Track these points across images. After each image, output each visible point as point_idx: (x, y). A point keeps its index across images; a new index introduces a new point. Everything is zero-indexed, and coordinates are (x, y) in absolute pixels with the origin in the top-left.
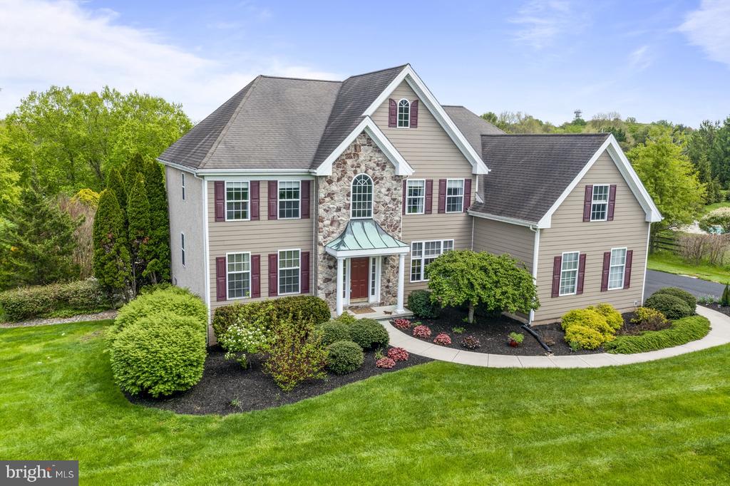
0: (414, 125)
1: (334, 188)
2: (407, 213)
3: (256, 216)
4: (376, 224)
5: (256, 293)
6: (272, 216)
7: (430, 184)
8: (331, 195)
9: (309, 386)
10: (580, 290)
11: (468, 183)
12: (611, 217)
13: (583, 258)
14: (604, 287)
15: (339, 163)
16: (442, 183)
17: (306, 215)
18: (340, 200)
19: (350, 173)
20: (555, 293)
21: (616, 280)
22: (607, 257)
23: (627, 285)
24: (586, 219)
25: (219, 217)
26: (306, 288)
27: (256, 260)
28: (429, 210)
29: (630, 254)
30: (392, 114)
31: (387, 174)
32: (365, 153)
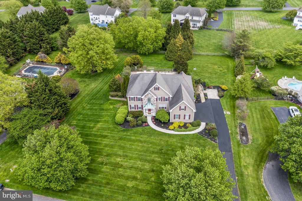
0: (159, 90)
1: (145, 99)
2: (158, 101)
3: (135, 100)
4: (151, 103)
5: (135, 109)
6: (137, 101)
7: (162, 98)
8: (144, 100)
9: (134, 126)
10: (179, 119)
11: (169, 98)
12: (185, 110)
13: (180, 115)
14: (184, 119)
15: (145, 96)
16: (164, 98)
17: (142, 100)
18: (146, 100)
19: (147, 97)
20: (174, 119)
21: (187, 118)
22: (185, 115)
23: (189, 119)
24: (180, 110)
25: (130, 100)
26: (142, 109)
27: (135, 105)
28: (162, 101)
29: (190, 115)
30: (155, 89)
31: (153, 97)
32: (149, 95)
